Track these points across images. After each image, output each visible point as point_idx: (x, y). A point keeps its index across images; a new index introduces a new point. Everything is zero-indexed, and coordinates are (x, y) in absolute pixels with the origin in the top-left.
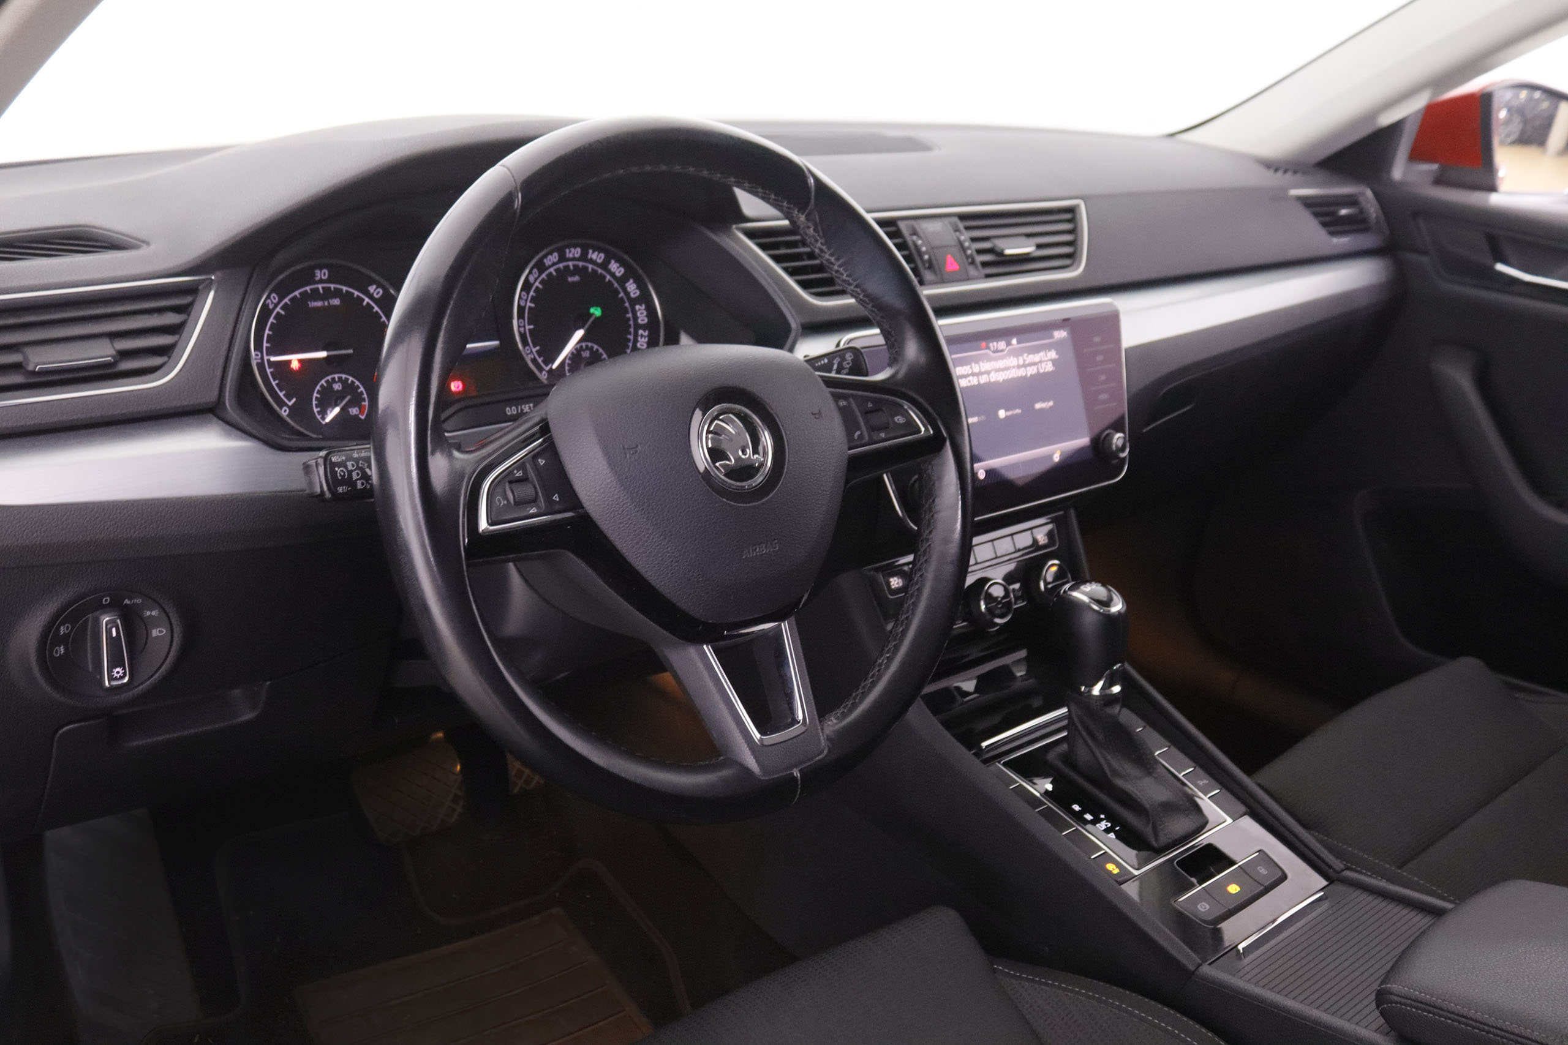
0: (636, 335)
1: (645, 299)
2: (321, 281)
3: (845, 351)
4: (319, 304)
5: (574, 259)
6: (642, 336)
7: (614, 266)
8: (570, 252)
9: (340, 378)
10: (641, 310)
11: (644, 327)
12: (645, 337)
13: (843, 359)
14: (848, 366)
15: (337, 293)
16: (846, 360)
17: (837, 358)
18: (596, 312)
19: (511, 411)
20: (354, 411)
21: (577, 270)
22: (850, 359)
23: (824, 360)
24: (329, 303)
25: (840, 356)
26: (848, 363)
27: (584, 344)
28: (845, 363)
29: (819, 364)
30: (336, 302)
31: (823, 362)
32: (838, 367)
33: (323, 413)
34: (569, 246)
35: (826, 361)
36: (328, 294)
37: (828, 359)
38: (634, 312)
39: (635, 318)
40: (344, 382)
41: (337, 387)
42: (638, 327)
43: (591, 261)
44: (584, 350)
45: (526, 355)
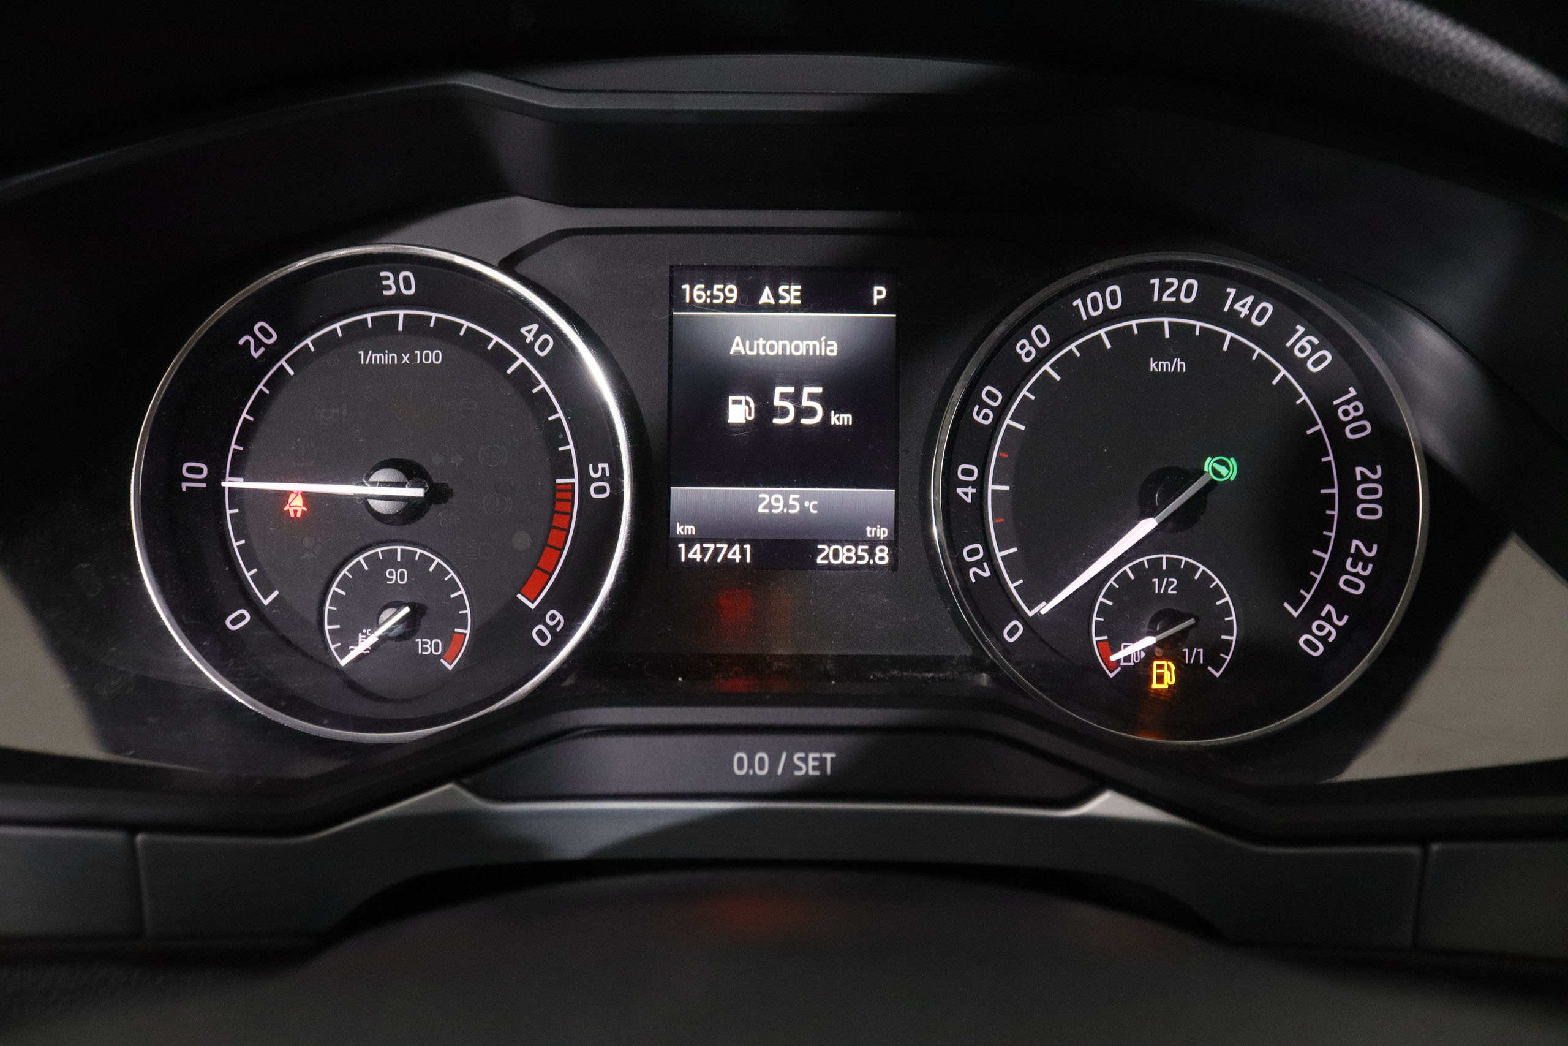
0: (1341, 552)
2: (399, 301)
4: (387, 358)
5: (1176, 309)
6: (1358, 557)
7: (1302, 342)
8: (1164, 287)
9: (408, 556)
10: (1369, 482)
11: (1367, 532)
12: (1366, 561)
18: (1219, 466)
19: (751, 765)
20: (428, 646)
21: (1183, 343)
24: (413, 358)
27: (1163, 558)
30: (432, 356)
33: (348, 639)
34: (1164, 269)
38: (1348, 484)
39: (1349, 500)
40: (417, 567)
41: (395, 577)
42: (1351, 527)
43: (1233, 321)
44: (1161, 575)
45: (962, 568)
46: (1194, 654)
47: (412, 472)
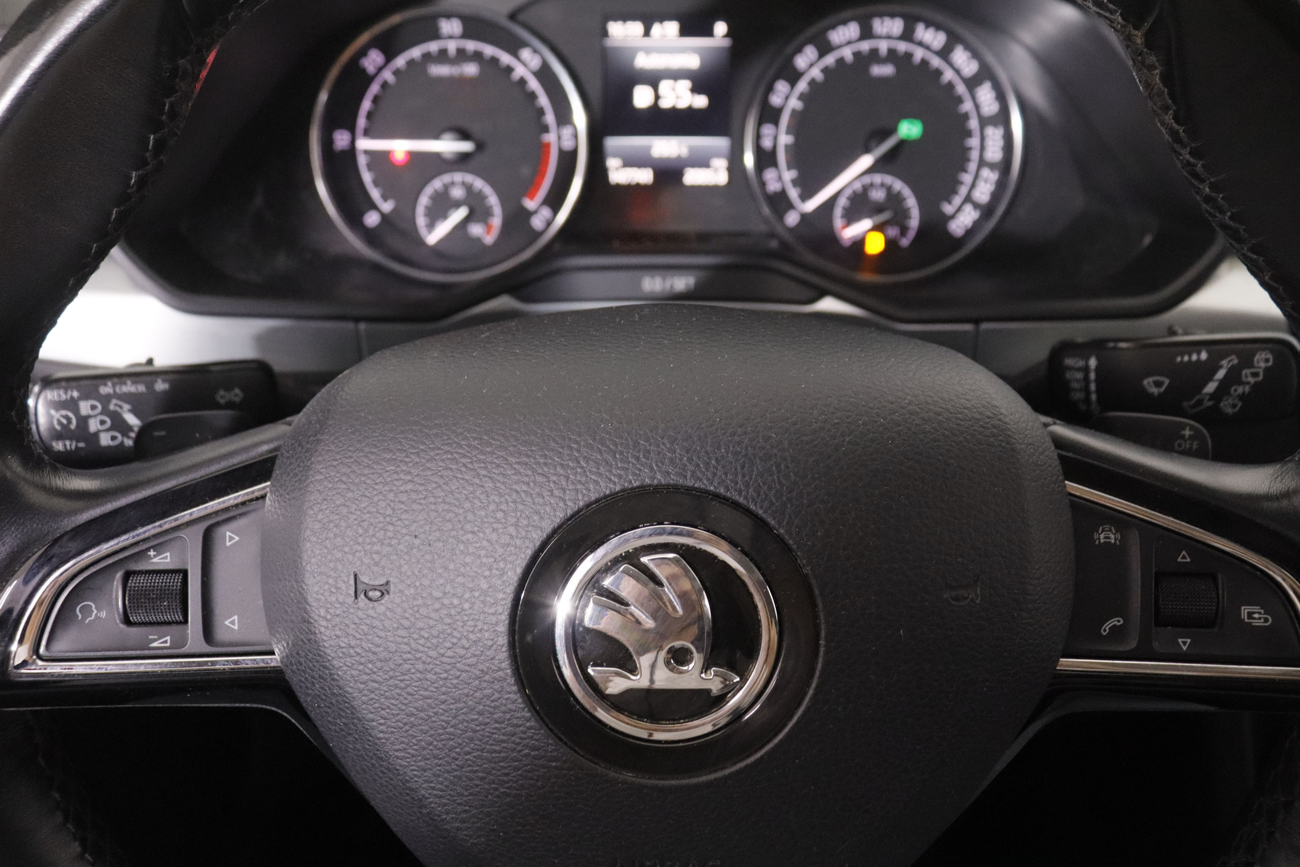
0: (976, 176)
1: (1003, 118)
2: (452, 37)
3: (1257, 346)
4: (446, 71)
5: (888, 37)
6: (986, 180)
7: (960, 56)
8: (883, 24)
10: (994, 136)
11: (992, 164)
12: (991, 181)
13: (1247, 361)
14: (1252, 380)
15: (477, 56)
16: (1251, 366)
17: (1233, 357)
18: (909, 129)
20: (476, 230)
21: (892, 56)
22: (1262, 365)
23: (1199, 353)
24: (459, 71)
25: (1239, 355)
26: (1255, 375)
27: (878, 178)
28: (1246, 372)
29: (1186, 358)
30: (471, 69)
31: (1194, 357)
32: (1226, 376)
34: (883, 15)
35: (1204, 356)
36: (462, 56)
37: (1210, 353)
38: (982, 139)
39: (982, 149)
40: (469, 188)
43: (921, 44)
44: (872, 186)
45: (763, 184)
46: (893, 232)
47: (464, 135)
